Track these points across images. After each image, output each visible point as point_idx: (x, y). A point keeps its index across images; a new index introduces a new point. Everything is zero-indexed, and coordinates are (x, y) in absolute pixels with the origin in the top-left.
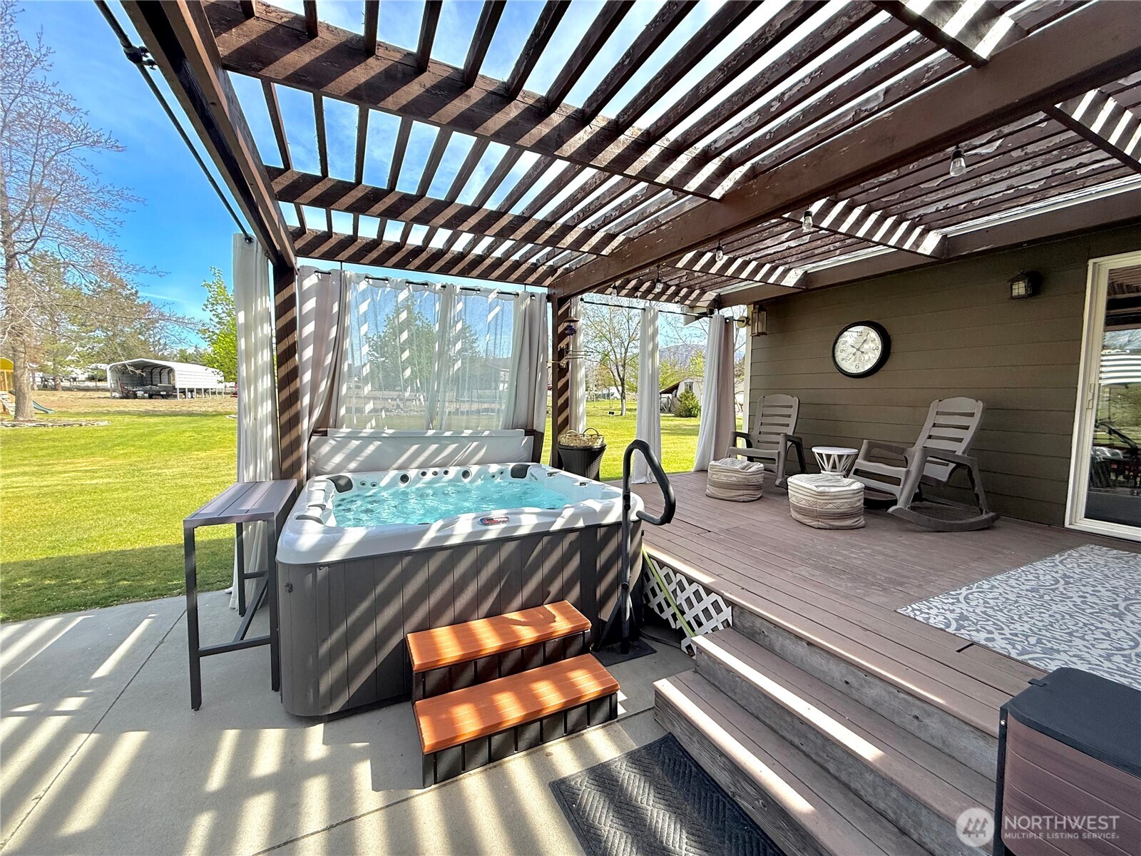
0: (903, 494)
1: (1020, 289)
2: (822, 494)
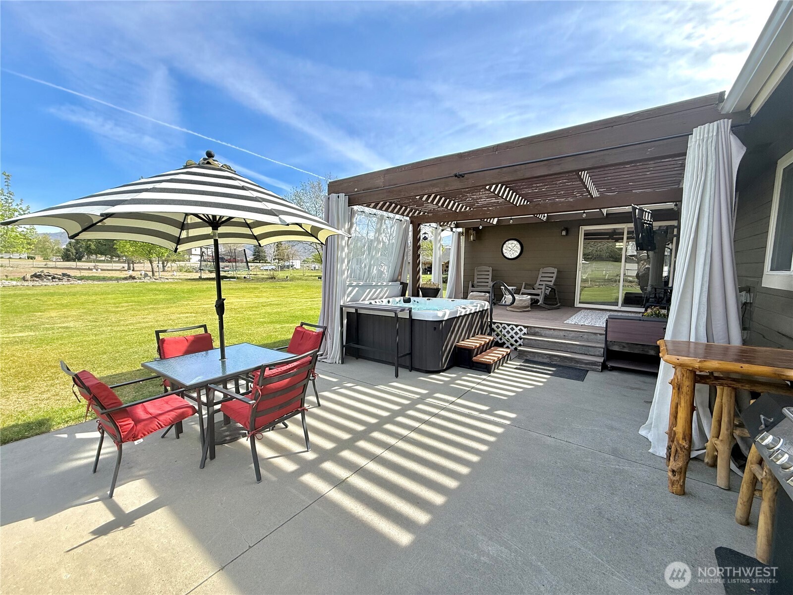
0: (541, 299)
1: (564, 233)
2: (521, 300)
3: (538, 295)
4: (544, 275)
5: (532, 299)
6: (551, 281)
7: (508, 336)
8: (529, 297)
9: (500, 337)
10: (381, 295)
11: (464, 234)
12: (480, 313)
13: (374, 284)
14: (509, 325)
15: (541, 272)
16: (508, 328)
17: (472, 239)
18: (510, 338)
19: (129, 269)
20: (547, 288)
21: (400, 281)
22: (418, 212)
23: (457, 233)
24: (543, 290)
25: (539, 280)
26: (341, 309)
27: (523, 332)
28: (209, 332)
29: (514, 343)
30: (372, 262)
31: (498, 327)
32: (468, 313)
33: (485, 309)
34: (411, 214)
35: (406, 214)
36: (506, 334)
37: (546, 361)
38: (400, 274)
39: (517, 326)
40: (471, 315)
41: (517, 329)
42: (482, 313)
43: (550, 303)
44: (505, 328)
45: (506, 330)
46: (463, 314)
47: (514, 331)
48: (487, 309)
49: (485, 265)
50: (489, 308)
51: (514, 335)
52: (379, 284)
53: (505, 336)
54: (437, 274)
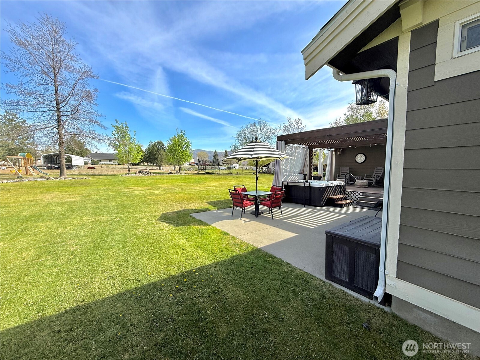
3: (372, 180)
4: (377, 171)
5: (369, 182)
6: (380, 174)
7: (353, 197)
8: (367, 181)
9: (350, 197)
10: (295, 179)
11: (335, 151)
12: (339, 186)
13: (293, 174)
14: (354, 192)
15: (375, 170)
16: (353, 193)
17: (339, 154)
18: (354, 198)
19: (160, 169)
20: (377, 177)
21: (303, 173)
22: (311, 143)
23: (331, 151)
24: (375, 178)
25: (374, 173)
26: (282, 183)
27: (360, 195)
28: (245, 187)
29: (356, 200)
30: (292, 165)
31: (349, 193)
32: (333, 185)
33: (342, 184)
34: (309, 144)
35: (306, 144)
36: (352, 196)
37: (369, 206)
38: (303, 170)
39: (357, 192)
40: (335, 187)
41: (357, 194)
42: (341, 186)
43: (380, 184)
44: (352, 193)
45: (352, 194)
46: (331, 186)
47: (356, 195)
48: (343, 185)
49: (346, 166)
50: (344, 184)
51: (356, 196)
52: (295, 174)
53: (352, 197)
54: (320, 171)
